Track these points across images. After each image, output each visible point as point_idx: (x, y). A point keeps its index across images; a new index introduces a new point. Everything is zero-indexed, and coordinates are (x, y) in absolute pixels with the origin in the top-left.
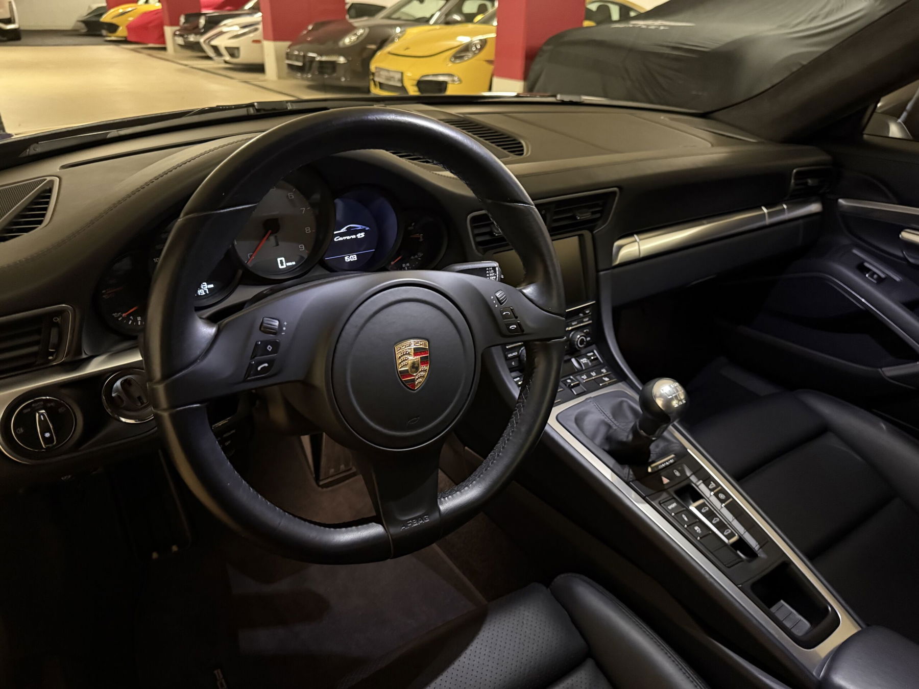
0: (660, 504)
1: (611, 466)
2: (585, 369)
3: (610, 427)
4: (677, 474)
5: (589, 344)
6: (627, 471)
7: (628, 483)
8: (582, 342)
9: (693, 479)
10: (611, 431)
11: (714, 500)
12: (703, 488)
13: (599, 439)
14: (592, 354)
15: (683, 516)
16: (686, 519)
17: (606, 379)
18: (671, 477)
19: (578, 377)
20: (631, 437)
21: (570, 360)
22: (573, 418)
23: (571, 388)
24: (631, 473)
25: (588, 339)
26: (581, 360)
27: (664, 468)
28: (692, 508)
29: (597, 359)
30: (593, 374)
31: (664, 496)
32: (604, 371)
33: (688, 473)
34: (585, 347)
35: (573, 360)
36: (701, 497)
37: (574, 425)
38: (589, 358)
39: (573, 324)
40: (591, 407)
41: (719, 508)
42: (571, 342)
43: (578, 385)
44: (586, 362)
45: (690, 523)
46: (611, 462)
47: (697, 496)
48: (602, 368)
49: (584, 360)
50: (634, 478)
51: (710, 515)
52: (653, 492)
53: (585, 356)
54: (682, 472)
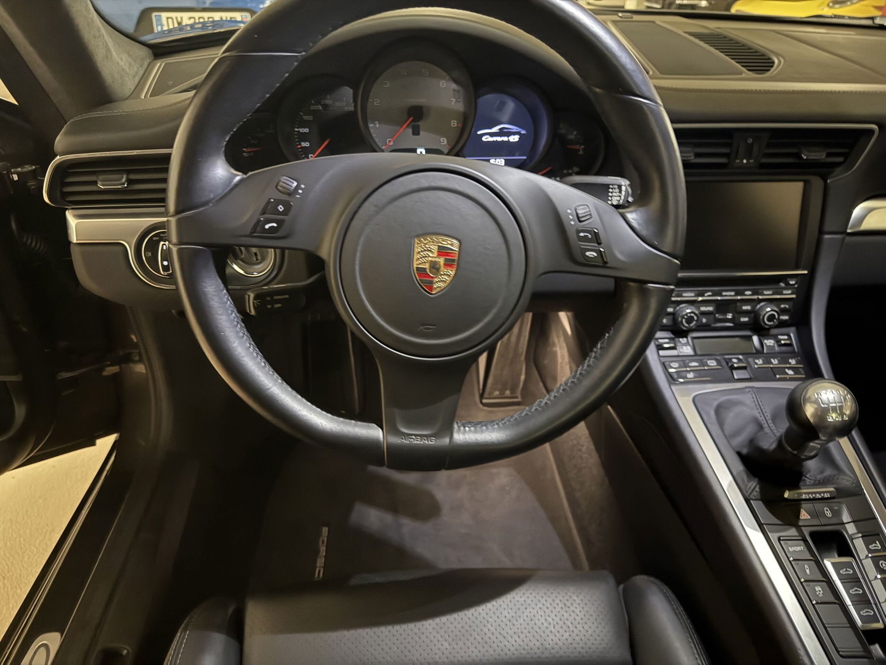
0: (779, 540)
1: (735, 473)
2: (766, 353)
3: (761, 427)
4: (828, 514)
5: (782, 324)
6: (753, 485)
7: (747, 501)
8: (771, 318)
9: (851, 529)
10: (760, 433)
11: (868, 564)
12: (859, 545)
13: (740, 440)
14: (786, 337)
15: (806, 566)
16: (808, 571)
17: (790, 372)
18: (814, 514)
19: (750, 360)
20: (774, 446)
21: (749, 338)
22: (715, 403)
23: (732, 368)
24: (757, 489)
25: (786, 317)
26: (766, 341)
27: (810, 500)
28: (828, 564)
29: (791, 345)
30: (775, 361)
31: (793, 532)
32: (793, 362)
33: (846, 517)
34: (777, 327)
35: (755, 339)
36: (852, 555)
37: (712, 413)
38: (778, 341)
39: (765, 292)
40: (748, 399)
41: (871, 577)
42: (755, 315)
43: (744, 368)
44: (772, 344)
45: (811, 578)
46: (739, 467)
47: (845, 550)
48: (792, 358)
49: (770, 342)
50: (759, 497)
51: (852, 581)
52: (780, 522)
53: (775, 337)
54: (837, 513)
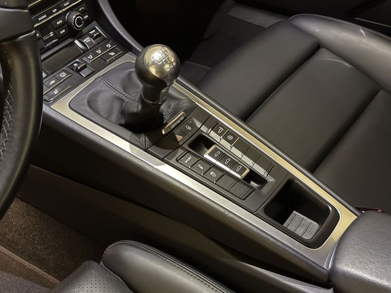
0: (177, 161)
1: (128, 139)
2: (90, 49)
3: (122, 100)
4: (189, 128)
5: (87, 22)
6: (143, 139)
7: (146, 150)
8: (79, 22)
9: (204, 129)
10: (124, 104)
11: (224, 143)
12: (213, 135)
13: (115, 115)
14: (94, 31)
18: (183, 133)
19: (84, 59)
21: (73, 43)
22: (86, 102)
23: (78, 71)
24: (147, 140)
25: (86, 17)
26: (85, 40)
27: (176, 127)
28: (207, 156)
29: (100, 35)
30: (99, 51)
31: (180, 152)
32: (109, 45)
33: (198, 125)
34: (85, 26)
35: (77, 42)
36: (215, 144)
37: (88, 108)
38: (91, 36)
39: (65, 5)
40: (101, 86)
41: (229, 149)
43: (85, 67)
44: (89, 40)
45: (205, 170)
46: (128, 134)
47: (209, 143)
48: (107, 43)
49: (87, 40)
50: (151, 144)
51: (223, 157)
52: (171, 151)
53: (87, 34)
54: (193, 125)
